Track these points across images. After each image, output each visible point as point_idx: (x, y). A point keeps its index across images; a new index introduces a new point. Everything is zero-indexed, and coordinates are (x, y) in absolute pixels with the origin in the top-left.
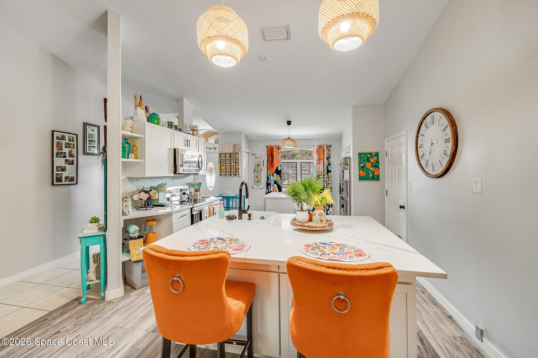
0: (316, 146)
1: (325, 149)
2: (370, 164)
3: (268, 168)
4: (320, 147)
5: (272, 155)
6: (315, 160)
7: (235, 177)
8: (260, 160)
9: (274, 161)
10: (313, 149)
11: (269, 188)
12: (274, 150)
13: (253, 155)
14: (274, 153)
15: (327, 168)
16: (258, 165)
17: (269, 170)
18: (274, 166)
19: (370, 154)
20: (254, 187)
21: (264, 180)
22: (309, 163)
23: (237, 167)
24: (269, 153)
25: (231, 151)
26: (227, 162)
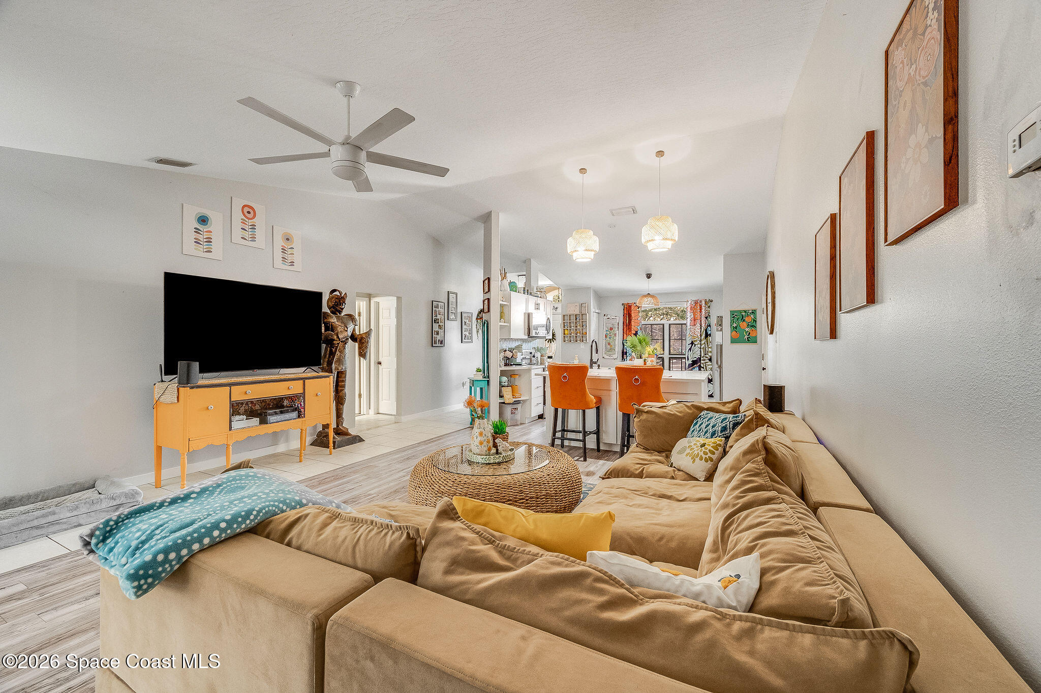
0: (690, 302)
1: (704, 305)
2: (745, 324)
3: (623, 333)
4: (696, 303)
5: (630, 316)
6: (689, 320)
7: (582, 344)
8: (613, 322)
9: (633, 323)
10: (687, 306)
11: (625, 358)
12: (632, 308)
13: (605, 315)
14: (632, 312)
15: (706, 330)
16: (611, 329)
17: (625, 335)
18: (632, 329)
19: (745, 312)
20: (606, 357)
21: (618, 349)
22: (682, 324)
23: (584, 331)
24: (625, 312)
25: (577, 312)
26: (573, 325)
